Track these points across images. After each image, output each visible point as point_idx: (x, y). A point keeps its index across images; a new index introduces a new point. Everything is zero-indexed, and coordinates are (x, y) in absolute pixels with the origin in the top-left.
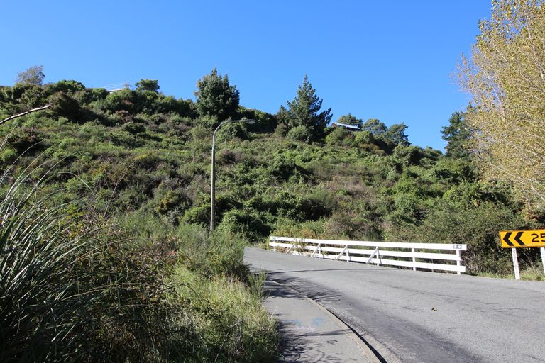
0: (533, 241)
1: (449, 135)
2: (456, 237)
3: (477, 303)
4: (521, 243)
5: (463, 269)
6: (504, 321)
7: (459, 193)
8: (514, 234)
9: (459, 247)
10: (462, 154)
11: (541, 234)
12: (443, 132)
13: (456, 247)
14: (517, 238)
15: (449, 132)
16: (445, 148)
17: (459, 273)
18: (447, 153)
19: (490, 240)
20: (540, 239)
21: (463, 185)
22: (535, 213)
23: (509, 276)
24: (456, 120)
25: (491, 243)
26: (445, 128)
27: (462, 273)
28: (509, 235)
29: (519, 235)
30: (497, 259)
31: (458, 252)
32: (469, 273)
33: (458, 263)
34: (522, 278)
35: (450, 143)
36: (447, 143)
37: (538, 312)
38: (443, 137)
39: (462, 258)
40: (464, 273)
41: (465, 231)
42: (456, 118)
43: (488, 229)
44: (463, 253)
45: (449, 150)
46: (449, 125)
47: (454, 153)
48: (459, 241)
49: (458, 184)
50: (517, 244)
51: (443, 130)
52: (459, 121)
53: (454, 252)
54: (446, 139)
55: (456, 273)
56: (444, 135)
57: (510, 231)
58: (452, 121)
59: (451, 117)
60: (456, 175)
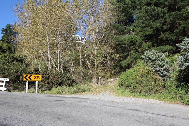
0: (34, 79)
1: (4, 32)
2: (4, 75)
3: (15, 104)
4: (30, 79)
5: (5, 89)
6: (27, 111)
7: (5, 57)
8: (29, 75)
9: (6, 80)
10: (8, 41)
11: (38, 76)
12: (2, 30)
13: (4, 79)
14: (29, 78)
15: (5, 31)
16: (1, 37)
17: (3, 91)
18: (2, 39)
19: (18, 77)
20: (37, 78)
21: (7, 54)
22: (35, 69)
23: (23, 91)
24: (9, 27)
25: (18, 78)
26: (3, 29)
27: (4, 91)
28: (27, 76)
29: (31, 76)
30: (19, 85)
31: (4, 82)
32: (8, 90)
33: (4, 86)
34: (28, 92)
35: (4, 36)
36: (2, 35)
37: (38, 106)
38: (1, 32)
39: (6, 84)
40: (5, 91)
41: (8, 73)
42: (9, 26)
43: (18, 73)
44: (6, 82)
45: (3, 38)
46: (5, 28)
47: (5, 40)
48: (5, 77)
49: (5, 53)
50: (29, 79)
51: (2, 29)
52: (10, 28)
53: (3, 82)
54: (3, 33)
55: (2, 90)
56: (2, 31)
57: (28, 74)
58: (7, 27)
59: (7, 25)
60: (5, 49)
